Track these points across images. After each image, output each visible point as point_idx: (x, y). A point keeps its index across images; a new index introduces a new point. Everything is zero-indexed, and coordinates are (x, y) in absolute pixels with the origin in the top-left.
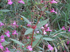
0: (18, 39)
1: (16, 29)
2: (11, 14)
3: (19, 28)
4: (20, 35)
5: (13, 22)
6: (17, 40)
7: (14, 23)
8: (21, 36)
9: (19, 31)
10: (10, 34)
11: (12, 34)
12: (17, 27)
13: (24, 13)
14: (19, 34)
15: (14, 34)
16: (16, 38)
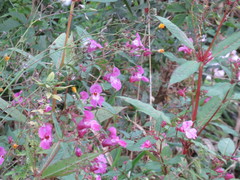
0: (152, 98)
3: (156, 58)
4: (158, 85)
5: (133, 36)
6: (148, 102)
7: (136, 42)
8: (161, 88)
9: (153, 71)
10: (124, 79)
11: (129, 80)
12: (146, 55)
13: (171, 7)
14: (154, 81)
15: (137, 80)
16: (145, 95)
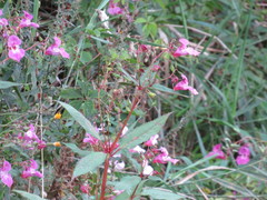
0: (44, 194)
1: (38, 156)
2: (16, 97)
3: (49, 150)
4: (50, 179)
5: (26, 128)
6: (41, 196)
7: (30, 134)
8: (54, 182)
9: (46, 162)
10: (15, 175)
11: (20, 175)
12: (40, 148)
13: (65, 93)
14: (46, 175)
15: (30, 175)
16: (36, 189)
